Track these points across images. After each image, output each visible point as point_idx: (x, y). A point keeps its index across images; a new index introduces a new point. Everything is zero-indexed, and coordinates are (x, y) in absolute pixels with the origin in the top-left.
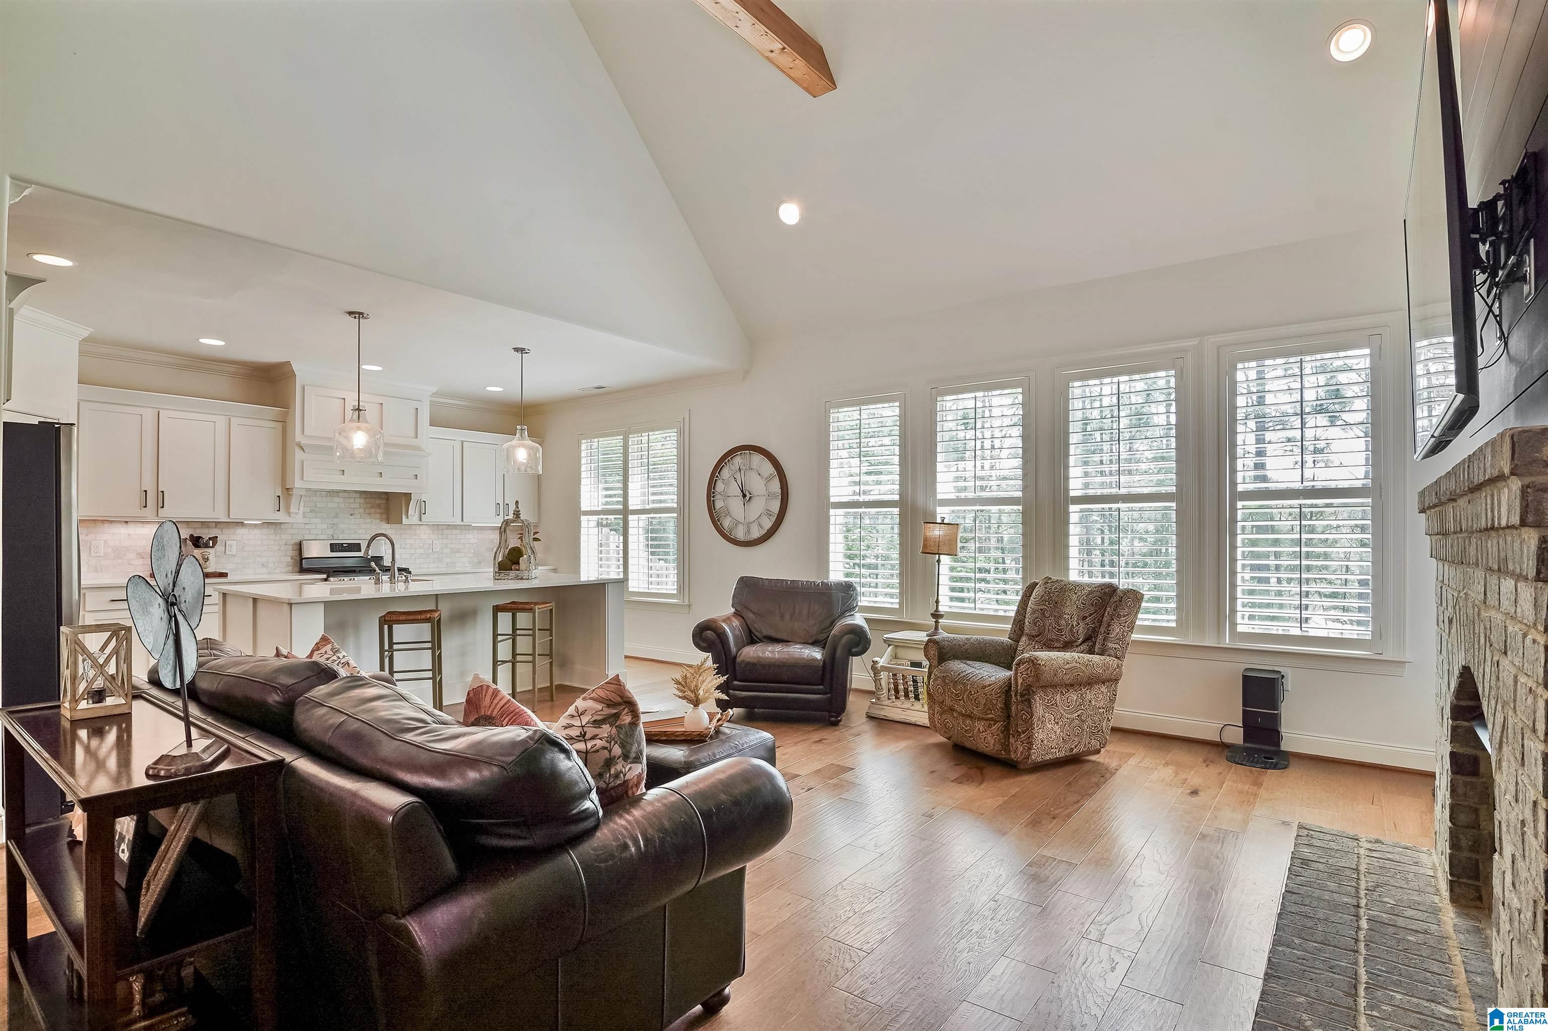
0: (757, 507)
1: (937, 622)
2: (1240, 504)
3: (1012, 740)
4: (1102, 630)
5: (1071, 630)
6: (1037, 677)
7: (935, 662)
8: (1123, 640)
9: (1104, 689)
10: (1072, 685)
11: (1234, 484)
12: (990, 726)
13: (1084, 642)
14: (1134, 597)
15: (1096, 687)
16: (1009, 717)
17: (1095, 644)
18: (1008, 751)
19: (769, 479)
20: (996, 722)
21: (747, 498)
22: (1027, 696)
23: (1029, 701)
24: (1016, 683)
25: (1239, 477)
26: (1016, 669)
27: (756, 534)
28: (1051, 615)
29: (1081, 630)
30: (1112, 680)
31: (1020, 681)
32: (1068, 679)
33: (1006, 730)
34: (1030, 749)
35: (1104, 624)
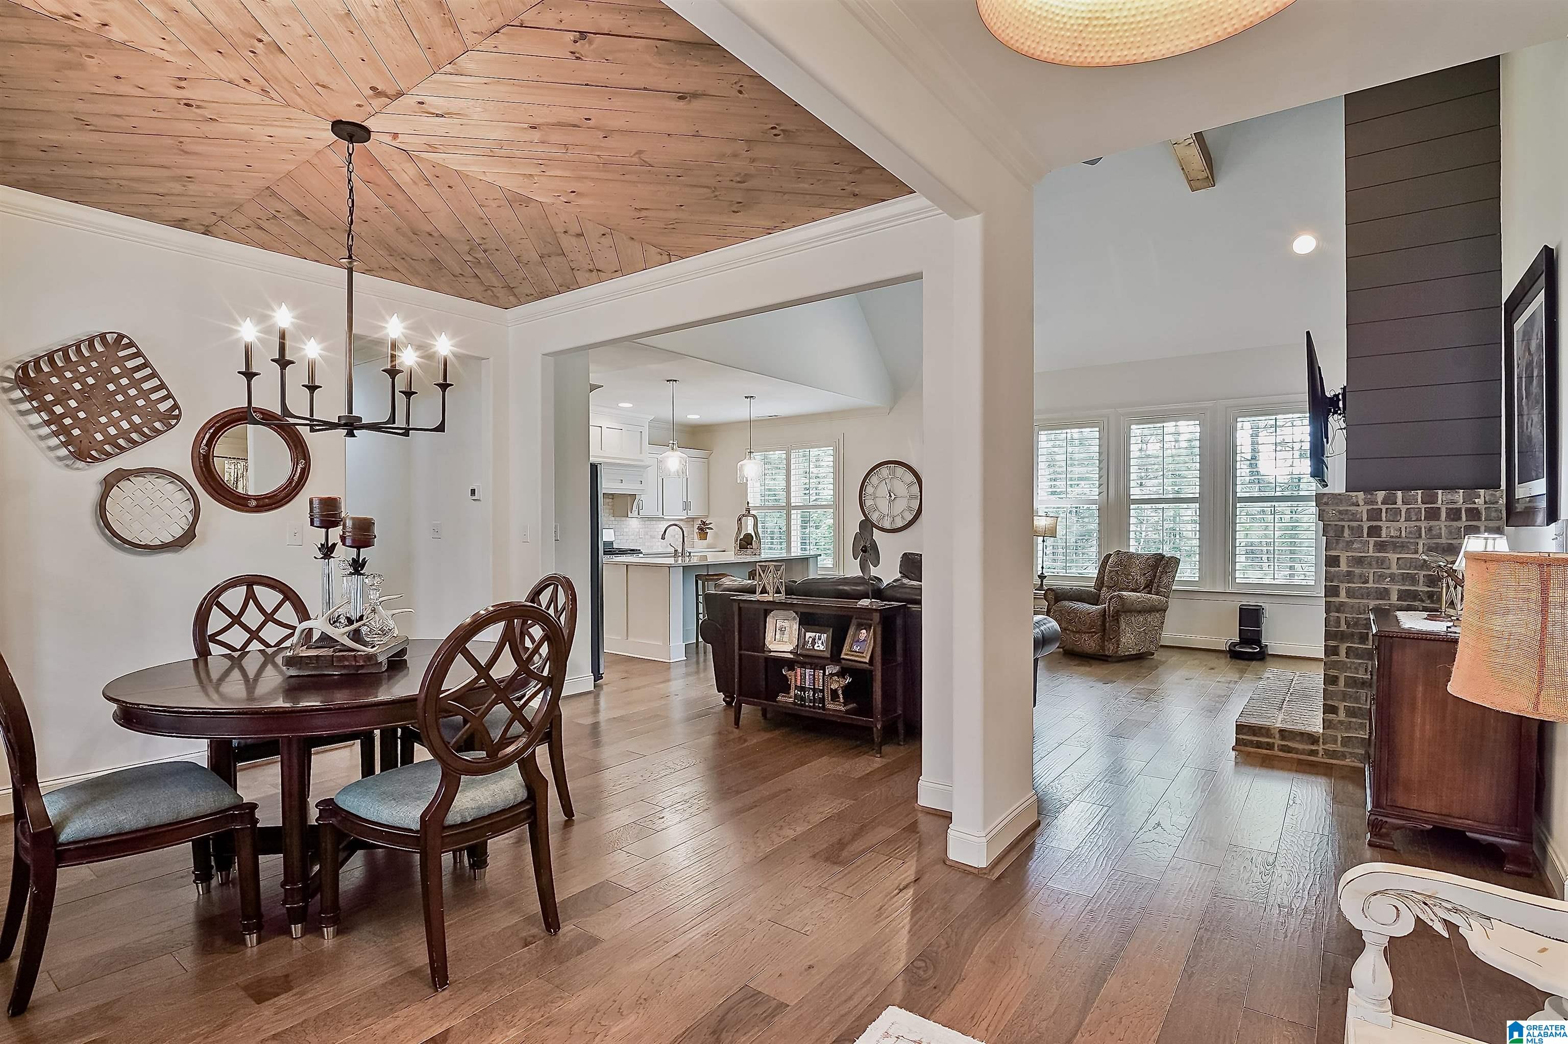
0: (901, 505)
1: (1042, 581)
2: (1238, 505)
3: (1106, 643)
4: (1156, 581)
5: (1136, 582)
6: (1123, 605)
7: (1053, 603)
8: (1168, 586)
9: (1158, 615)
10: (1140, 612)
11: (1235, 492)
12: (1093, 636)
13: (1144, 588)
14: (1175, 562)
15: (1153, 614)
16: (1104, 630)
17: (1151, 589)
18: (1104, 650)
19: (910, 485)
20: (1096, 633)
21: (893, 498)
22: (1116, 616)
23: (1117, 619)
24: (1109, 610)
25: (1239, 489)
26: (1109, 602)
27: (899, 523)
28: (1122, 573)
29: (1142, 581)
30: (1162, 610)
31: (1112, 608)
32: (1139, 607)
33: (1103, 638)
34: (1118, 647)
35: (1157, 578)
